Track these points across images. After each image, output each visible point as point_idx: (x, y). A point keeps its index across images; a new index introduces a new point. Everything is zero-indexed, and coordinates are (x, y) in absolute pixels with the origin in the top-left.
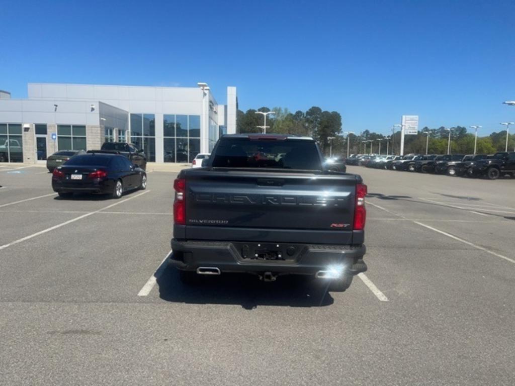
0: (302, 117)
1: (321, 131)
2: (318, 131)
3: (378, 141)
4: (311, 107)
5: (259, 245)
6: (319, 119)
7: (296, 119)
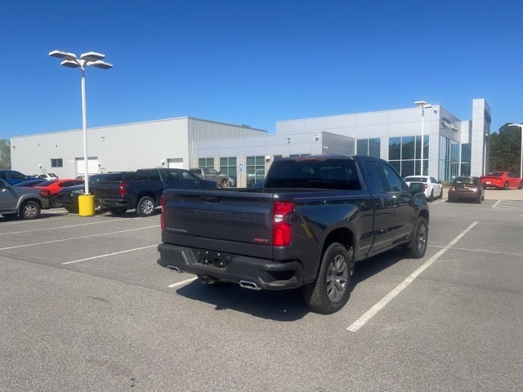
5: (207, 253)
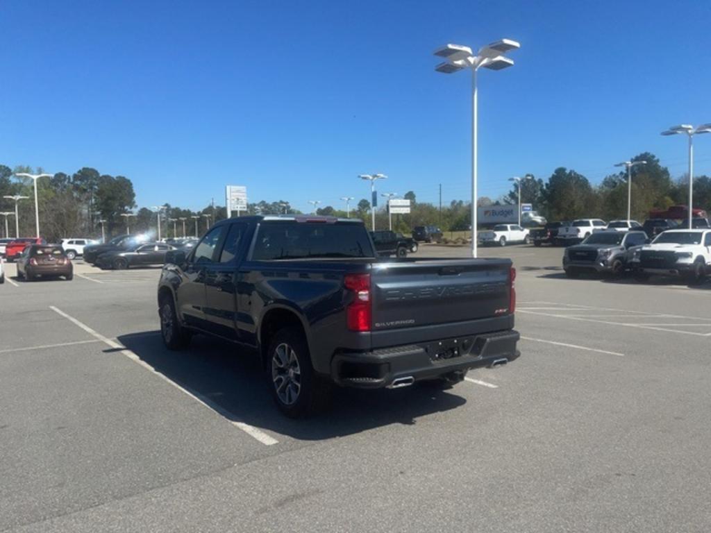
0: (66, 183)
1: (102, 204)
2: (96, 204)
3: (194, 218)
4: (81, 168)
6: (96, 187)
7: (56, 185)
